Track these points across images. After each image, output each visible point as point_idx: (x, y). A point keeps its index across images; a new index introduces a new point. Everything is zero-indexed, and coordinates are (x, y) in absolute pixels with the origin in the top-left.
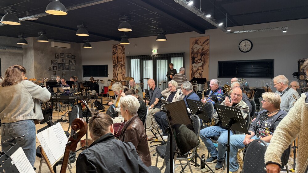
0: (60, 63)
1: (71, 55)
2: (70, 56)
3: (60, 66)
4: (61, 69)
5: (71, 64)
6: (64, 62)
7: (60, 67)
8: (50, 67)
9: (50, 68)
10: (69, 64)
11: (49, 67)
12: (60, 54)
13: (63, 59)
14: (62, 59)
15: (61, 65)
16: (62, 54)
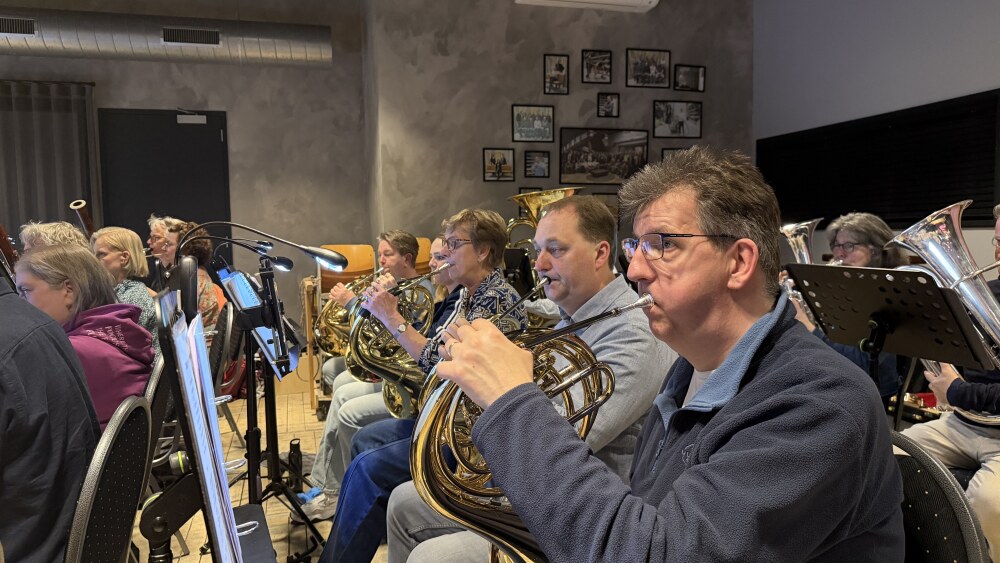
0: (580, 123)
1: (664, 62)
2: (660, 68)
3: (578, 148)
4: (583, 170)
5: (663, 129)
6: (608, 115)
7: (575, 158)
8: (498, 156)
9: (500, 167)
10: (650, 133)
11: (488, 153)
12: (576, 60)
13: (602, 95)
14: (593, 93)
15: (584, 143)
16: (598, 56)
